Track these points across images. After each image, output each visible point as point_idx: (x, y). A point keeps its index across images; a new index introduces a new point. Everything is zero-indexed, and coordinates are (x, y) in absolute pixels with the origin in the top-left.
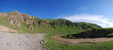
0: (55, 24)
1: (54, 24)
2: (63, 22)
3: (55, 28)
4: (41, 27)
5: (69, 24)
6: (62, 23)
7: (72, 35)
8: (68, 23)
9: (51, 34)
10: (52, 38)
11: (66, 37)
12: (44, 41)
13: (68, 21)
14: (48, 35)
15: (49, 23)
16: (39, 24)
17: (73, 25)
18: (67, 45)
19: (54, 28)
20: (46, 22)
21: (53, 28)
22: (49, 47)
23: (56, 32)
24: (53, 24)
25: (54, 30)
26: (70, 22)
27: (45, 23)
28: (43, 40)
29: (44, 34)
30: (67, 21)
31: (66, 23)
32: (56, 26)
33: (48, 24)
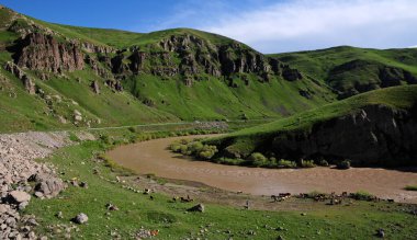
0: (145, 63)
1: (132, 67)
2: (198, 52)
3: (143, 92)
4: (32, 81)
5: (238, 62)
6: (192, 56)
7: (251, 137)
8: (232, 56)
9: (111, 138)
10: (112, 162)
11: (210, 151)
12: (38, 188)
13: (231, 43)
14: (87, 144)
15: (101, 59)
16: (16, 59)
17: (268, 68)
18: (197, 209)
19: (135, 93)
20: (73, 49)
21: (124, 94)
22: (76, 221)
23: (150, 120)
24: (125, 62)
25: (135, 104)
26: (245, 51)
27: (67, 57)
28: (32, 179)
29: (53, 140)
30: (225, 45)
31: (214, 55)
32: (145, 79)
33: (87, 61)
